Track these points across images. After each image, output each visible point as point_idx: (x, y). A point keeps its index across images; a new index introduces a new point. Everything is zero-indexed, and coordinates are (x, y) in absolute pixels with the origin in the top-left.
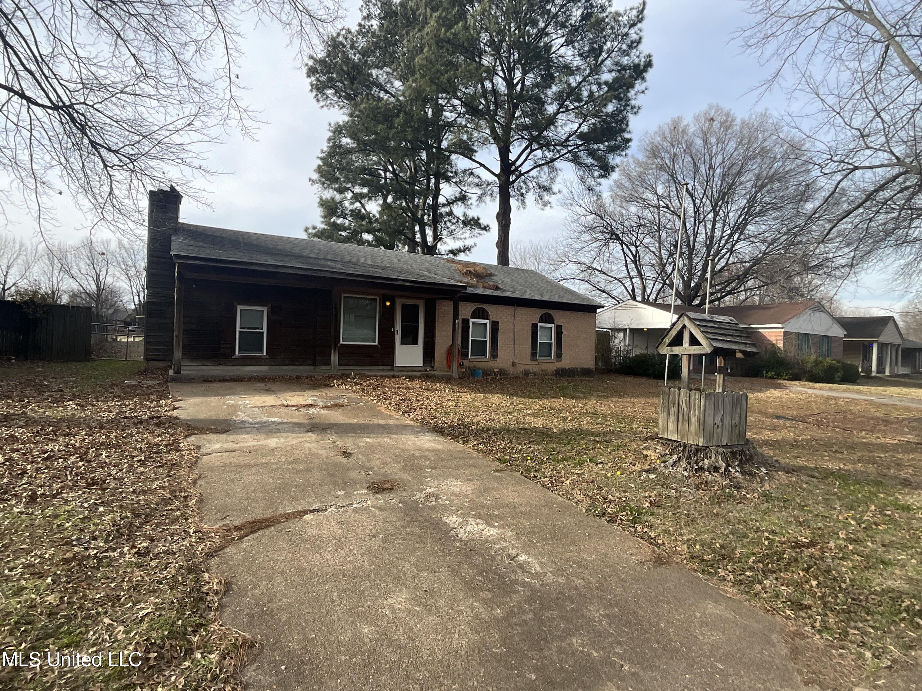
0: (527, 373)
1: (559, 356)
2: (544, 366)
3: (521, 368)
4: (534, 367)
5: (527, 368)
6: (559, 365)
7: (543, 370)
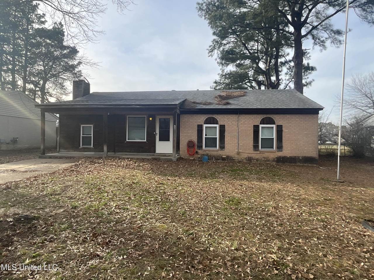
0: (250, 159)
1: (280, 147)
2: (266, 155)
3: (245, 156)
4: (255, 155)
5: (250, 155)
6: (280, 154)
7: (264, 158)
